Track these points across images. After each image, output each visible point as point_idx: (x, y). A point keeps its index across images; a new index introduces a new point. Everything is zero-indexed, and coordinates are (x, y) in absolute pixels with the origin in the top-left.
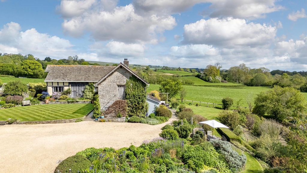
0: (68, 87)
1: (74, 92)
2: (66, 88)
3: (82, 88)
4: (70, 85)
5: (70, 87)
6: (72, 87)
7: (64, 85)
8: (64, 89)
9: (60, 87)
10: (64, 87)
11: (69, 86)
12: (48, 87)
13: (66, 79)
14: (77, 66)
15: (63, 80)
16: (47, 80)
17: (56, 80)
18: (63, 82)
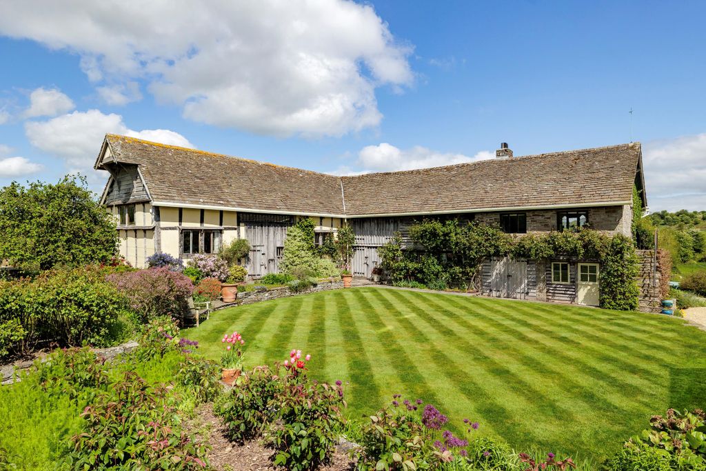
0: (236, 232)
1: (255, 251)
2: (229, 238)
4: (242, 225)
5: (242, 233)
6: (249, 233)
7: (221, 225)
8: (220, 241)
9: (208, 233)
10: (224, 232)
11: (238, 229)
12: (163, 232)
13: (230, 200)
14: (223, 158)
15: (221, 202)
16: (161, 197)
17: (195, 200)
18: (221, 212)
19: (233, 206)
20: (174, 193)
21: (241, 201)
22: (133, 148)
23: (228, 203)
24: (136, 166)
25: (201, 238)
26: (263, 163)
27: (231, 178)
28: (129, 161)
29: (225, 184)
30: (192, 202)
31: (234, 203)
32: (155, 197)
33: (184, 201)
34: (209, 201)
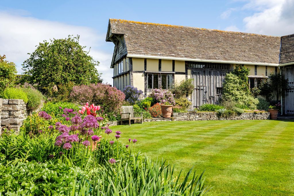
0: (184, 76)
1: (199, 89)
2: (179, 80)
3: (217, 81)
4: (189, 71)
5: (189, 77)
6: (195, 76)
7: (173, 70)
8: (173, 82)
9: (164, 75)
10: (175, 75)
11: (186, 73)
12: (134, 74)
13: (180, 53)
14: (182, 28)
15: (173, 55)
16: (132, 52)
17: (155, 53)
18: (174, 61)
19: (182, 57)
20: (142, 49)
21: (188, 54)
22: (123, 25)
23: (178, 55)
24: (123, 35)
25: (160, 79)
26: (212, 30)
27: (184, 40)
28: (119, 33)
29: (179, 44)
30: (152, 54)
31: (183, 55)
32: (129, 52)
33: (147, 54)
34: (165, 54)
